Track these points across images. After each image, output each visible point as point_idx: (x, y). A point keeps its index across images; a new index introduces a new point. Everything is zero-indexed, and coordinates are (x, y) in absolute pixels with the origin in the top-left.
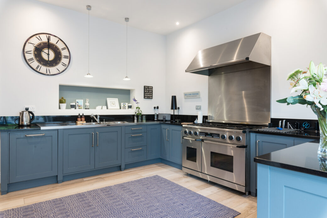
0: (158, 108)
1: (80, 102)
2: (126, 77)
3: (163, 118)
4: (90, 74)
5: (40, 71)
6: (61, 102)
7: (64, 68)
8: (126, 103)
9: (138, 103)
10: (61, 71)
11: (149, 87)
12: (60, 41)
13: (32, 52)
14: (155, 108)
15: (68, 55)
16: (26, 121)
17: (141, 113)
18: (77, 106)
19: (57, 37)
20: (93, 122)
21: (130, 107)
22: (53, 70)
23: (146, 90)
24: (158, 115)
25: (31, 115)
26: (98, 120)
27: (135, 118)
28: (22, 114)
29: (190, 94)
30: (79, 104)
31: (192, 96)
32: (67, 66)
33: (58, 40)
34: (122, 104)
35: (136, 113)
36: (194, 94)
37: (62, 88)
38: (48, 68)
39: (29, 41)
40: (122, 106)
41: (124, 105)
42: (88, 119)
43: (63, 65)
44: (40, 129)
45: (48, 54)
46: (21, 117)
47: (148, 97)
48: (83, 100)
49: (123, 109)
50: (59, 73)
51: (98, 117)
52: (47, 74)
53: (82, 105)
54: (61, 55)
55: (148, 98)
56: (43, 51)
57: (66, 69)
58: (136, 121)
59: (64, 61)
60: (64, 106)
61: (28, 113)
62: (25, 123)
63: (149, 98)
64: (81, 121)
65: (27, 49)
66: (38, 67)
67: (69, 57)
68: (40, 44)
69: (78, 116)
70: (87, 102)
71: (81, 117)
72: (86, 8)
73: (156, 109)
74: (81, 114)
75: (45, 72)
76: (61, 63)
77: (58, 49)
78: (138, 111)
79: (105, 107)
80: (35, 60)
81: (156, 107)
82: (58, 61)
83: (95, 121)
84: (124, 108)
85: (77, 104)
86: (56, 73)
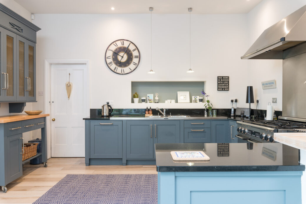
0: (236, 101)
1: (151, 96)
2: (190, 69)
3: (241, 113)
4: (152, 71)
5: (117, 72)
6: (134, 97)
7: (134, 67)
8: (197, 96)
9: (207, 96)
10: (132, 69)
11: (224, 78)
12: (131, 44)
13: (111, 57)
14: (232, 101)
15: (138, 55)
16: (106, 113)
17: (211, 107)
18: (148, 100)
19: (129, 41)
20: (160, 115)
21: (201, 100)
22: (127, 69)
23: (220, 81)
24: (235, 110)
25: (110, 108)
26: (164, 114)
27: (205, 112)
28: (103, 107)
29: (267, 84)
30: (150, 98)
31: (269, 86)
32: (137, 65)
33: (130, 44)
34: (193, 97)
35: (206, 107)
36: (269, 83)
37: (134, 84)
38: (122, 68)
39: (109, 49)
40: (193, 99)
41: (195, 99)
42: (155, 112)
43: (134, 64)
44: (109, 119)
45: (122, 57)
46: (102, 109)
47: (222, 88)
48: (153, 95)
49: (194, 102)
50: (131, 72)
51: (164, 111)
52: (122, 73)
53: (152, 99)
54: (132, 56)
55: (222, 90)
56: (119, 55)
57: (136, 68)
58: (206, 116)
59: (135, 60)
60: (136, 100)
61: (107, 107)
62: (105, 114)
63: (224, 90)
64: (149, 114)
65: (107, 55)
66: (115, 68)
67: (139, 56)
68: (116, 50)
69: (146, 109)
70: (156, 96)
71: (149, 110)
72: (148, 9)
73: (234, 102)
74: (149, 108)
75: (120, 72)
76: (132, 63)
77: (130, 51)
78: (209, 105)
79: (173, 101)
80: (113, 63)
81: (234, 101)
82: (130, 61)
83: (161, 114)
84: (196, 101)
85: (148, 98)
86: (129, 72)
